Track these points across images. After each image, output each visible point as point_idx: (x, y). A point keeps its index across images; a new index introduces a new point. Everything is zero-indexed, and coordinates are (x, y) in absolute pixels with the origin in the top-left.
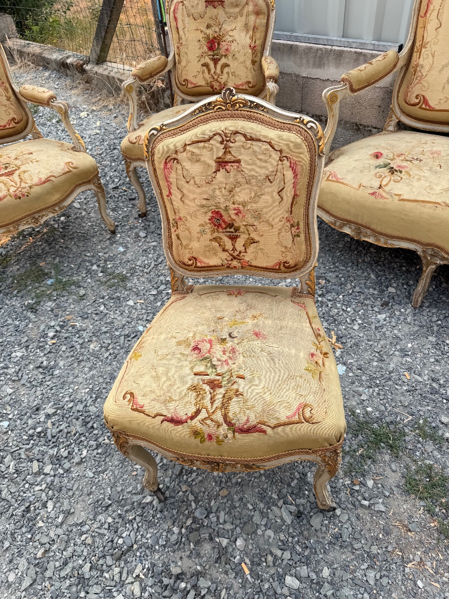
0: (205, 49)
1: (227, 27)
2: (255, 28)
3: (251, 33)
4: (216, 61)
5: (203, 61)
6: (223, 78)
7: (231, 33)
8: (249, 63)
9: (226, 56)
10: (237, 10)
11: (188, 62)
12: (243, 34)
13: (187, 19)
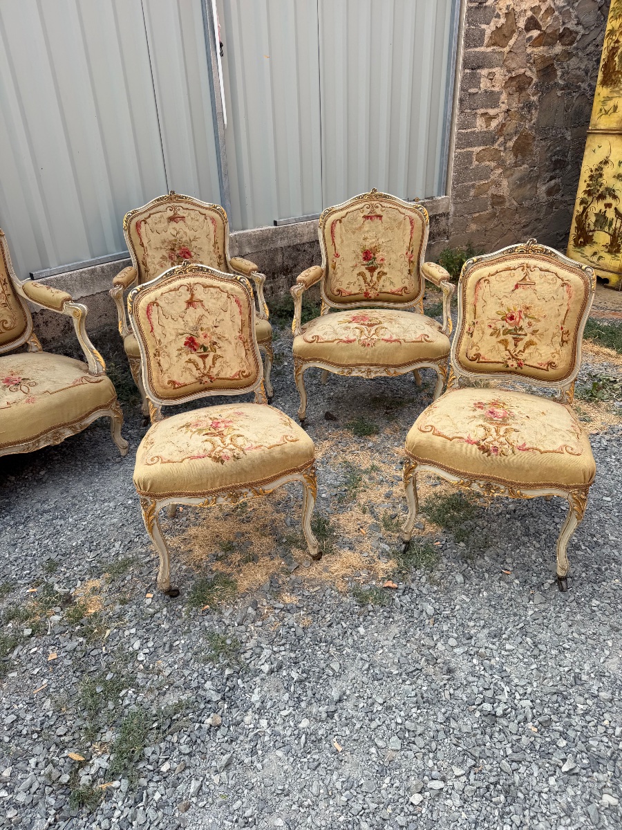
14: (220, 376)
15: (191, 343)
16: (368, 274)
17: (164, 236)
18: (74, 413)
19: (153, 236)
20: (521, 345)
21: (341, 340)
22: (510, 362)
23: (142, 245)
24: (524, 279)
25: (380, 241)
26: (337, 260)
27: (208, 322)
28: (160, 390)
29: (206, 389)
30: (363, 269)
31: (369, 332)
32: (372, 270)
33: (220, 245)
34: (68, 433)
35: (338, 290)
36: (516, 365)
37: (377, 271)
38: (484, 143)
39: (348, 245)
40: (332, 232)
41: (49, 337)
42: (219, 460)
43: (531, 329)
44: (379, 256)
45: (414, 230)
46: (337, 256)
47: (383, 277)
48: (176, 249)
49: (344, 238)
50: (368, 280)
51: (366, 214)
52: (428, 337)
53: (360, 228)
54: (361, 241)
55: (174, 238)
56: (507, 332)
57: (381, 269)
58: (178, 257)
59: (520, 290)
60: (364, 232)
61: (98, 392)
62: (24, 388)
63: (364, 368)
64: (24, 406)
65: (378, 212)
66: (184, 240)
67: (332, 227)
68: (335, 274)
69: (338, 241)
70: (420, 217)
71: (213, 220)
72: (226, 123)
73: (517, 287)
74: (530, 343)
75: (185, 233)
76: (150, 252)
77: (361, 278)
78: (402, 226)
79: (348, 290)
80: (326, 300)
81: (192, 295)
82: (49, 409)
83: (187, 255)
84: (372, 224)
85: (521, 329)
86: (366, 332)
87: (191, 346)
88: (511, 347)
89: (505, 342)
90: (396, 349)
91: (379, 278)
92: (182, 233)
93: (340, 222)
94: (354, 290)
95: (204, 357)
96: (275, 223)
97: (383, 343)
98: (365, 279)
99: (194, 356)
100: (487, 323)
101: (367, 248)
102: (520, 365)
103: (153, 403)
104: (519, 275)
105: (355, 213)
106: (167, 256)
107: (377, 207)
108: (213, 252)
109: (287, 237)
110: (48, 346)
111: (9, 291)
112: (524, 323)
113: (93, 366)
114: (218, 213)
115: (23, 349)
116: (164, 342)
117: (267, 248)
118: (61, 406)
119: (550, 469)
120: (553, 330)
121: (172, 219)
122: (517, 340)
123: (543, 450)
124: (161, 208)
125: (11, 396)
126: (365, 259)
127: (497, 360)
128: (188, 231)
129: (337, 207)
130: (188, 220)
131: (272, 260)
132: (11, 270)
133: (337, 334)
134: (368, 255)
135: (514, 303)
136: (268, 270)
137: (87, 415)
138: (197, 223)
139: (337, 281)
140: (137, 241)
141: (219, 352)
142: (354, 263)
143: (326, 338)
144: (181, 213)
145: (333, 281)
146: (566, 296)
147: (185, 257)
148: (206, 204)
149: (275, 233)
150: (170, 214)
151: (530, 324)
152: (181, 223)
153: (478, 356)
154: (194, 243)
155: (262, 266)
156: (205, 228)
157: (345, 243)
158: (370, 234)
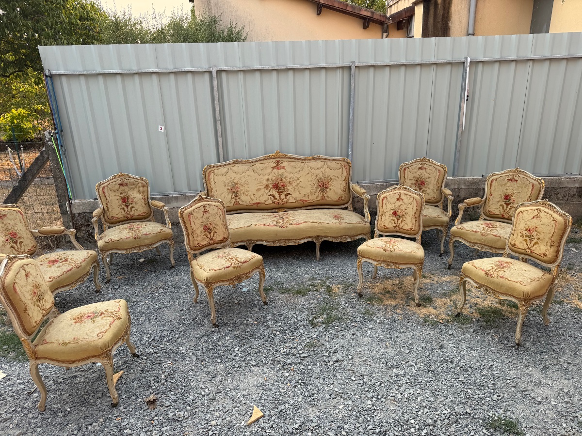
0: (121, 202)
1: (130, 193)
2: (143, 192)
3: (142, 194)
4: (127, 207)
5: (121, 207)
6: (132, 213)
7: (132, 195)
8: (143, 205)
9: (132, 204)
10: (134, 186)
11: (113, 209)
12: (138, 195)
13: (110, 192)
14: (403, 228)
15: (395, 213)
16: (505, 206)
17: (415, 175)
18: (353, 233)
19: (409, 174)
20: (533, 243)
21: (473, 231)
22: (528, 250)
23: (404, 177)
24: (537, 215)
25: (514, 192)
26: (491, 197)
27: (403, 207)
28: (380, 228)
29: (397, 232)
30: (503, 203)
31: (488, 230)
32: (507, 204)
33: (440, 181)
34: (349, 240)
35: (489, 211)
36: (530, 252)
37: (511, 205)
39: (498, 191)
40: (491, 184)
41: (357, 207)
42: (385, 250)
43: (537, 237)
44: (512, 198)
45: (534, 190)
46: (491, 195)
47: (513, 209)
48: (418, 181)
49: (496, 187)
50: (505, 209)
51: (510, 178)
53: (505, 184)
54: (505, 190)
55: (419, 176)
56: (527, 236)
57: (513, 205)
58: (419, 184)
59: (535, 219)
60: (507, 187)
61: (364, 228)
62: (340, 220)
63: (480, 246)
64: (337, 225)
65: (516, 178)
66: (423, 177)
67: (491, 182)
68: (488, 203)
69: (493, 188)
70: (539, 184)
71: (439, 170)
72: (463, 128)
73: (533, 218)
74: (536, 243)
75: (425, 175)
76: (407, 181)
77: (501, 207)
78: (527, 187)
79: (494, 212)
80: (483, 215)
81: (400, 197)
82: (345, 229)
83: (423, 184)
84: (512, 184)
85: (533, 236)
86: (486, 230)
87: (394, 214)
88: (528, 243)
89: (526, 240)
90: (498, 240)
91: (510, 209)
92: (423, 175)
93: (496, 180)
94: (497, 212)
95: (398, 219)
96: (483, 176)
97: (492, 236)
98: (503, 208)
99: (395, 218)
100: (520, 231)
101: (507, 194)
102: (531, 252)
103: (377, 232)
104: (536, 213)
105: (504, 177)
106: (414, 183)
107: (516, 176)
108: (435, 185)
110: (355, 210)
111: (347, 187)
112: (534, 234)
113: (366, 219)
114: (443, 168)
115: (346, 208)
116: (385, 211)
118: (349, 229)
119: (510, 288)
120: (547, 239)
121: (420, 168)
122: (531, 241)
123: (509, 279)
124: (417, 163)
125: (334, 221)
126: (505, 199)
127: (522, 248)
129: (497, 173)
130: (428, 170)
132: (350, 179)
133: (473, 228)
134: (507, 197)
135: (532, 224)
137: (357, 235)
138: (431, 171)
139: (489, 206)
140: (403, 175)
141: (404, 219)
142: (499, 200)
143: (467, 228)
144: (425, 166)
145: (487, 206)
146: (554, 225)
147: (421, 185)
148: (439, 164)
150: (420, 166)
151: (537, 235)
152: (424, 171)
153: (515, 244)
154: (427, 180)
156: (434, 174)
157: (496, 190)
158: (510, 188)
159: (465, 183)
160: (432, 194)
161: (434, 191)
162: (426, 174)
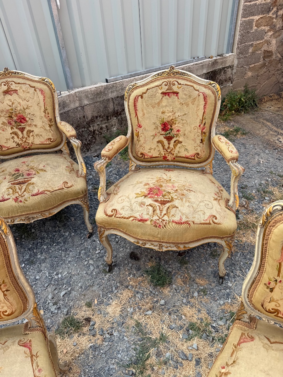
16: (166, 142)
17: (2, 106)
21: (135, 218)
25: (177, 115)
26: (140, 130)
30: (162, 138)
31: (161, 211)
32: (169, 139)
33: (50, 110)
35: (142, 154)
37: (174, 140)
38: (262, 13)
39: (149, 118)
40: (135, 106)
44: (175, 127)
45: (207, 106)
46: (140, 126)
47: (179, 145)
48: (13, 116)
49: (145, 111)
50: (166, 147)
51: (164, 90)
52: (216, 219)
53: (159, 104)
54: (160, 114)
55: (10, 108)
57: (177, 138)
58: (16, 122)
60: (162, 107)
63: (156, 243)
65: (175, 88)
66: (18, 109)
67: (135, 102)
68: (139, 141)
69: (140, 114)
70: (213, 93)
71: (42, 91)
72: (58, 4)
75: (19, 103)
77: (160, 145)
78: (196, 102)
79: (150, 154)
80: (133, 159)
83: (22, 120)
84: (170, 100)
86: (158, 212)
90: (186, 230)
91: (175, 146)
92: (16, 103)
93: (142, 97)
94: (155, 154)
96: (107, 81)
97: (174, 224)
98: (163, 146)
101: (165, 121)
105: (154, 90)
106: (6, 122)
107: (174, 85)
108: (44, 117)
109: (116, 90)
114: (46, 84)
117: (101, 99)
121: (6, 92)
126: (163, 129)
128: (21, 102)
130: (21, 93)
131: (106, 107)
133: (132, 210)
134: (166, 126)
136: (103, 115)
138: (28, 95)
139: (141, 146)
142: (154, 133)
143: (123, 213)
144: (13, 87)
145: (137, 146)
147: (21, 122)
148: (36, 78)
149: (106, 88)
150: (5, 88)
152: (15, 95)
154: (27, 111)
155: (98, 112)
156: (35, 98)
157: (146, 115)
158: (168, 108)
159: (87, 97)
160: (44, 134)
161: (45, 129)
162: (20, 101)
